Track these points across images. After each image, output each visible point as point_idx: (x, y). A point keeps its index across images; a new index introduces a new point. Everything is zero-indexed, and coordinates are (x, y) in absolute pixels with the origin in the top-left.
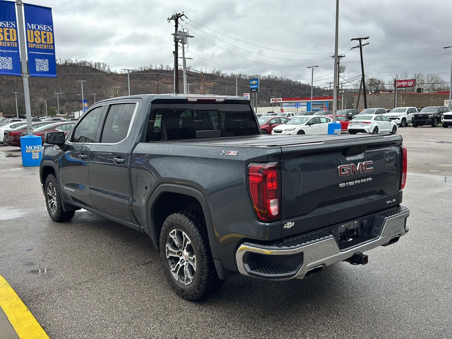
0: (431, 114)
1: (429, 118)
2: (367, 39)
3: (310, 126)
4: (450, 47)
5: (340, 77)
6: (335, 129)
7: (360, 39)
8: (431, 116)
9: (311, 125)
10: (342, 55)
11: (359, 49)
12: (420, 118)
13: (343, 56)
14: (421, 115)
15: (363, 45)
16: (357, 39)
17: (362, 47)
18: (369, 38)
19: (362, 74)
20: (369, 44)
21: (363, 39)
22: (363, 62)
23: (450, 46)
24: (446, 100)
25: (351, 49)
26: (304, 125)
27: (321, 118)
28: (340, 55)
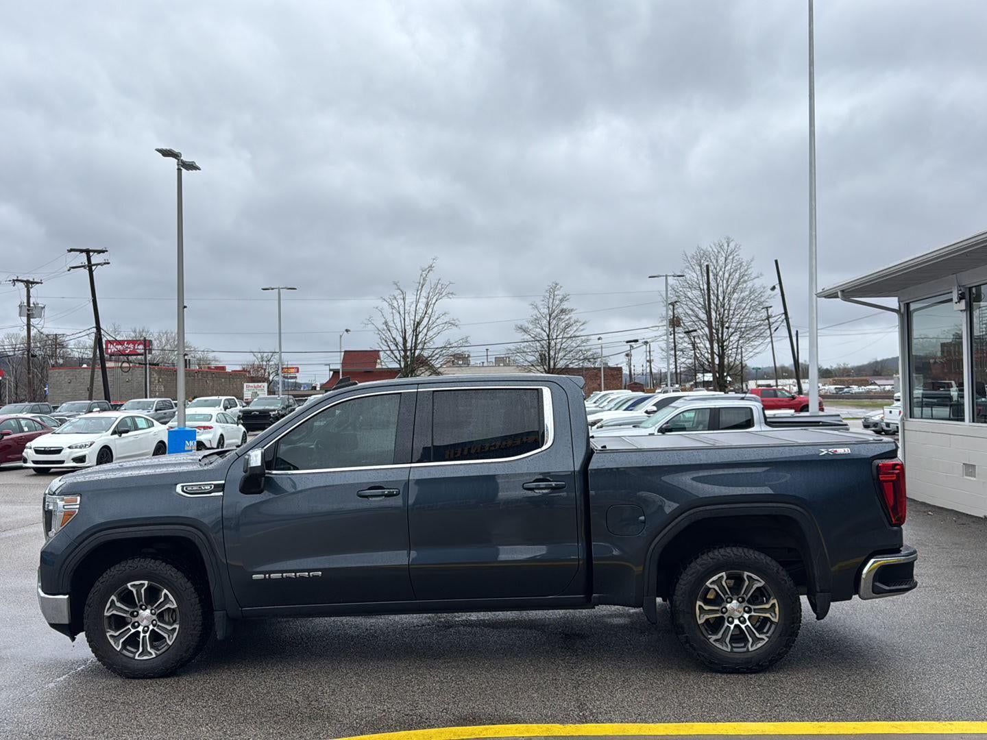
0: (274, 410)
1: (271, 417)
2: (102, 254)
3: (120, 436)
4: (272, 289)
5: (32, 328)
6: (187, 442)
7: (88, 252)
8: (274, 413)
9: (123, 435)
10: (35, 281)
11: (87, 272)
12: (255, 416)
13: (37, 283)
14: (257, 411)
15: (97, 265)
16: (81, 251)
17: (94, 268)
18: (107, 251)
19: (94, 325)
20: (108, 263)
21: (94, 251)
22: (97, 300)
23: (273, 287)
24: (248, 384)
25: (69, 270)
26: (107, 435)
27: (136, 419)
28: (31, 280)
